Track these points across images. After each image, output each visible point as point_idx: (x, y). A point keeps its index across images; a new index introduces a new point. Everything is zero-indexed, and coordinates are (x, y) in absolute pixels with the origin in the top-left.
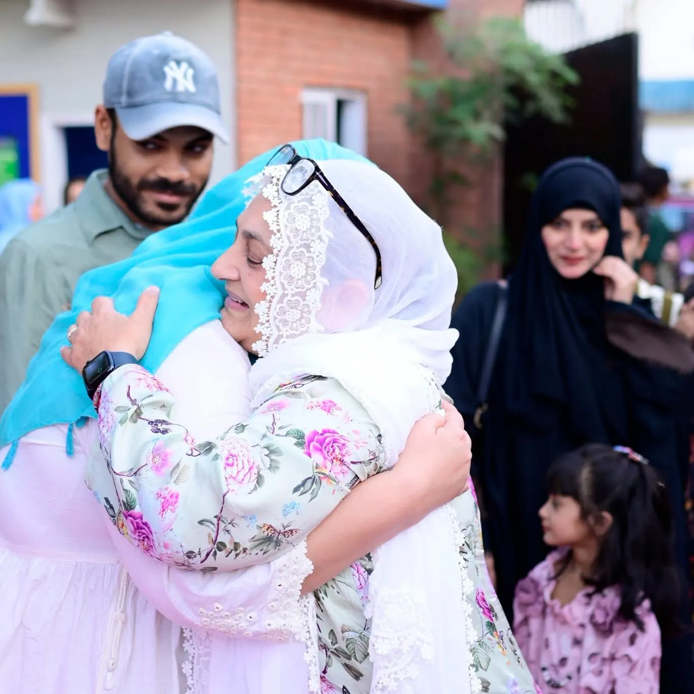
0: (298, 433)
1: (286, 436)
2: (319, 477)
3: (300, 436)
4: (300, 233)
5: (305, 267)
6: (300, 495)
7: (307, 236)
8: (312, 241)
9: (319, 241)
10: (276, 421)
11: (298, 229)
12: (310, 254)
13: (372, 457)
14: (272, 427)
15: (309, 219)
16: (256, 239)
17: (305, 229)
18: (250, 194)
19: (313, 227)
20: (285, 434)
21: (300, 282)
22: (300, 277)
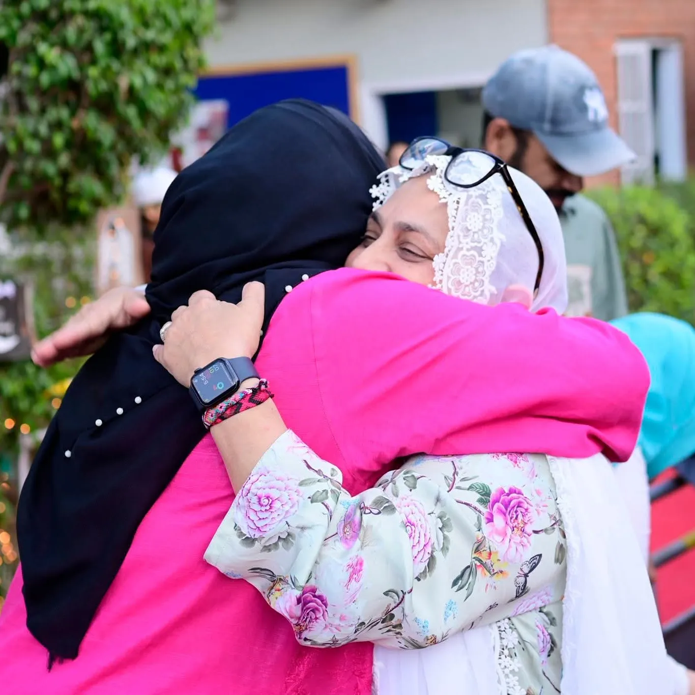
0: (483, 487)
1: (468, 489)
2: (476, 565)
3: (485, 493)
4: (471, 233)
5: (474, 272)
6: (458, 590)
7: (479, 237)
8: (485, 243)
9: (491, 244)
10: (457, 470)
11: (469, 228)
12: (481, 259)
13: (554, 522)
14: (452, 477)
15: (481, 219)
16: (417, 231)
17: (476, 230)
18: (378, 195)
19: (485, 228)
20: (468, 487)
21: (467, 289)
22: (468, 283)
